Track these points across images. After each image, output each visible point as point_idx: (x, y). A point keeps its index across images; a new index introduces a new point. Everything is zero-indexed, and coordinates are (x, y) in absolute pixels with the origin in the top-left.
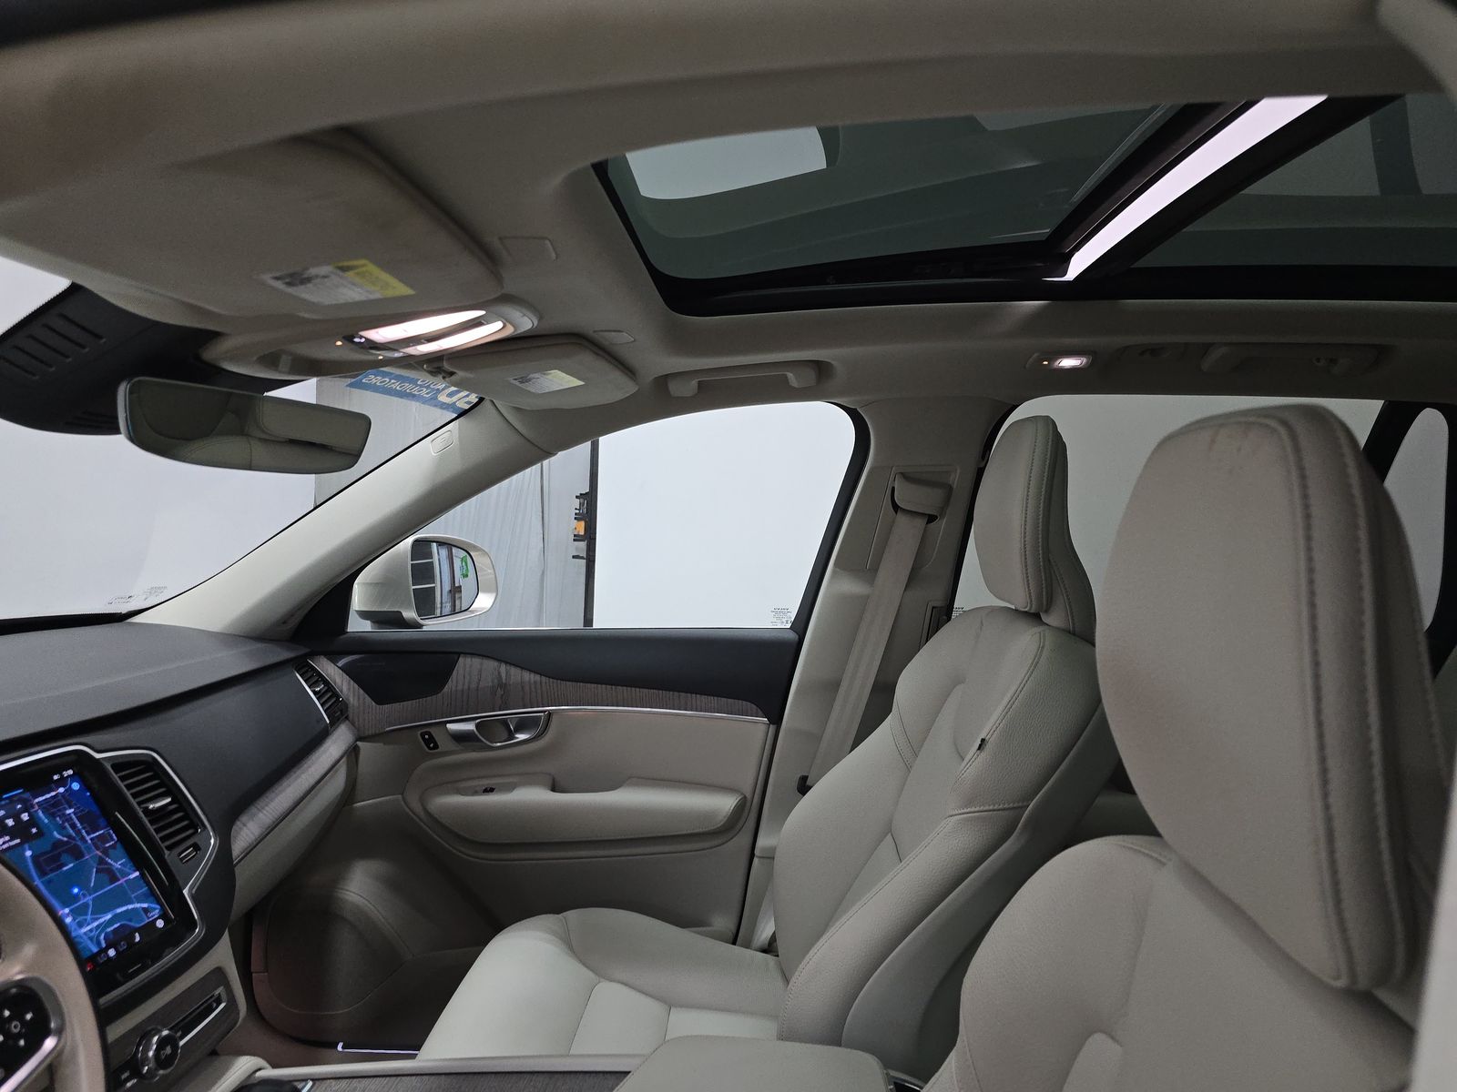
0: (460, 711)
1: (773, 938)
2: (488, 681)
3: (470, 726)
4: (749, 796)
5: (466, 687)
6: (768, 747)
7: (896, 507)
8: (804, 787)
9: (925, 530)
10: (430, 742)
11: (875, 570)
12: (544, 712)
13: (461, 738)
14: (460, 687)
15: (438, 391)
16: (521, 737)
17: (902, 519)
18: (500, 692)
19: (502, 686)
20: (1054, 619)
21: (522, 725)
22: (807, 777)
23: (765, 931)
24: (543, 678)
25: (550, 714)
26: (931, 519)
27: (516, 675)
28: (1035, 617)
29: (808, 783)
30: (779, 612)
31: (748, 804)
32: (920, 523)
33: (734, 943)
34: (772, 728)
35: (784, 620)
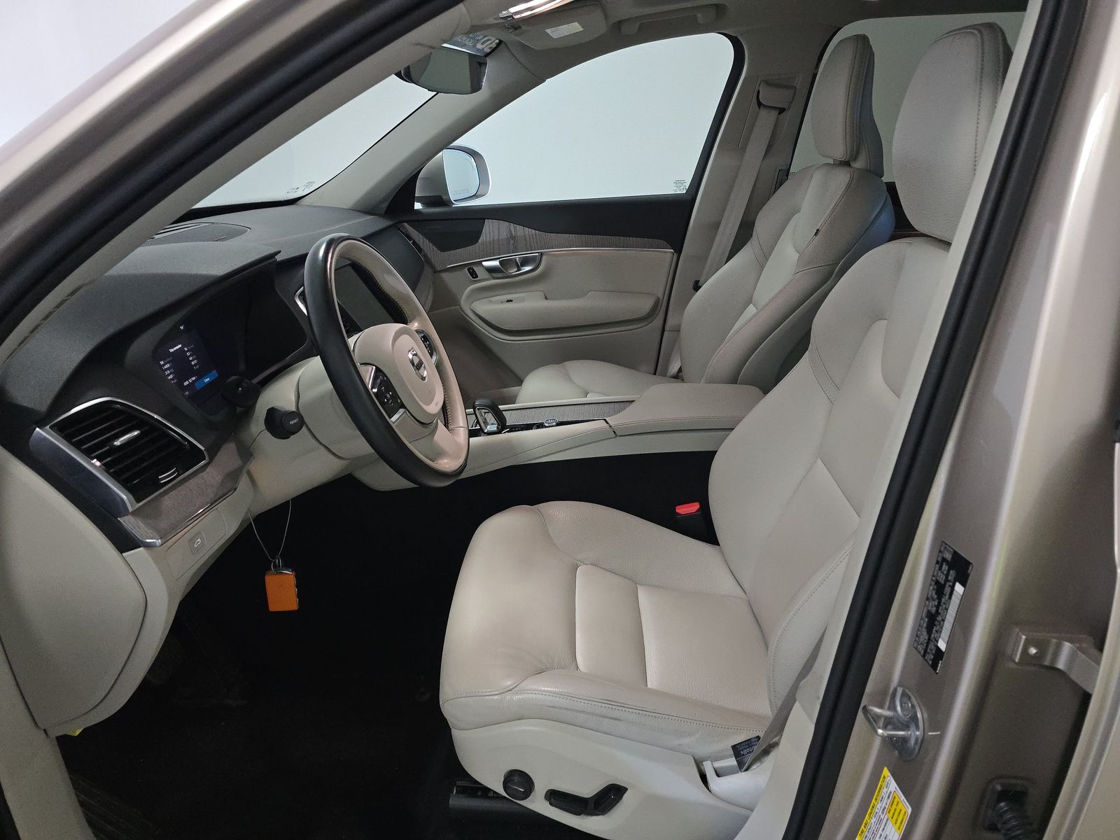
0: (490, 255)
1: (680, 370)
2: (504, 235)
3: (496, 263)
4: (660, 295)
5: (492, 239)
6: (673, 265)
7: (759, 104)
8: (697, 287)
9: (777, 119)
10: (474, 274)
11: (744, 149)
12: (538, 253)
13: (491, 270)
14: (488, 240)
15: (478, 41)
16: (527, 268)
17: (763, 112)
18: (512, 242)
19: (513, 238)
20: (859, 164)
21: (525, 262)
22: (699, 281)
23: (674, 368)
24: (537, 232)
25: (542, 254)
26: (781, 111)
27: (520, 231)
28: (846, 164)
29: (699, 284)
30: (678, 183)
31: (661, 301)
32: (774, 114)
33: (655, 374)
34: (676, 255)
35: (681, 188)
